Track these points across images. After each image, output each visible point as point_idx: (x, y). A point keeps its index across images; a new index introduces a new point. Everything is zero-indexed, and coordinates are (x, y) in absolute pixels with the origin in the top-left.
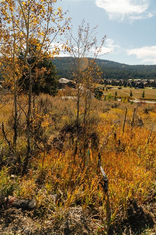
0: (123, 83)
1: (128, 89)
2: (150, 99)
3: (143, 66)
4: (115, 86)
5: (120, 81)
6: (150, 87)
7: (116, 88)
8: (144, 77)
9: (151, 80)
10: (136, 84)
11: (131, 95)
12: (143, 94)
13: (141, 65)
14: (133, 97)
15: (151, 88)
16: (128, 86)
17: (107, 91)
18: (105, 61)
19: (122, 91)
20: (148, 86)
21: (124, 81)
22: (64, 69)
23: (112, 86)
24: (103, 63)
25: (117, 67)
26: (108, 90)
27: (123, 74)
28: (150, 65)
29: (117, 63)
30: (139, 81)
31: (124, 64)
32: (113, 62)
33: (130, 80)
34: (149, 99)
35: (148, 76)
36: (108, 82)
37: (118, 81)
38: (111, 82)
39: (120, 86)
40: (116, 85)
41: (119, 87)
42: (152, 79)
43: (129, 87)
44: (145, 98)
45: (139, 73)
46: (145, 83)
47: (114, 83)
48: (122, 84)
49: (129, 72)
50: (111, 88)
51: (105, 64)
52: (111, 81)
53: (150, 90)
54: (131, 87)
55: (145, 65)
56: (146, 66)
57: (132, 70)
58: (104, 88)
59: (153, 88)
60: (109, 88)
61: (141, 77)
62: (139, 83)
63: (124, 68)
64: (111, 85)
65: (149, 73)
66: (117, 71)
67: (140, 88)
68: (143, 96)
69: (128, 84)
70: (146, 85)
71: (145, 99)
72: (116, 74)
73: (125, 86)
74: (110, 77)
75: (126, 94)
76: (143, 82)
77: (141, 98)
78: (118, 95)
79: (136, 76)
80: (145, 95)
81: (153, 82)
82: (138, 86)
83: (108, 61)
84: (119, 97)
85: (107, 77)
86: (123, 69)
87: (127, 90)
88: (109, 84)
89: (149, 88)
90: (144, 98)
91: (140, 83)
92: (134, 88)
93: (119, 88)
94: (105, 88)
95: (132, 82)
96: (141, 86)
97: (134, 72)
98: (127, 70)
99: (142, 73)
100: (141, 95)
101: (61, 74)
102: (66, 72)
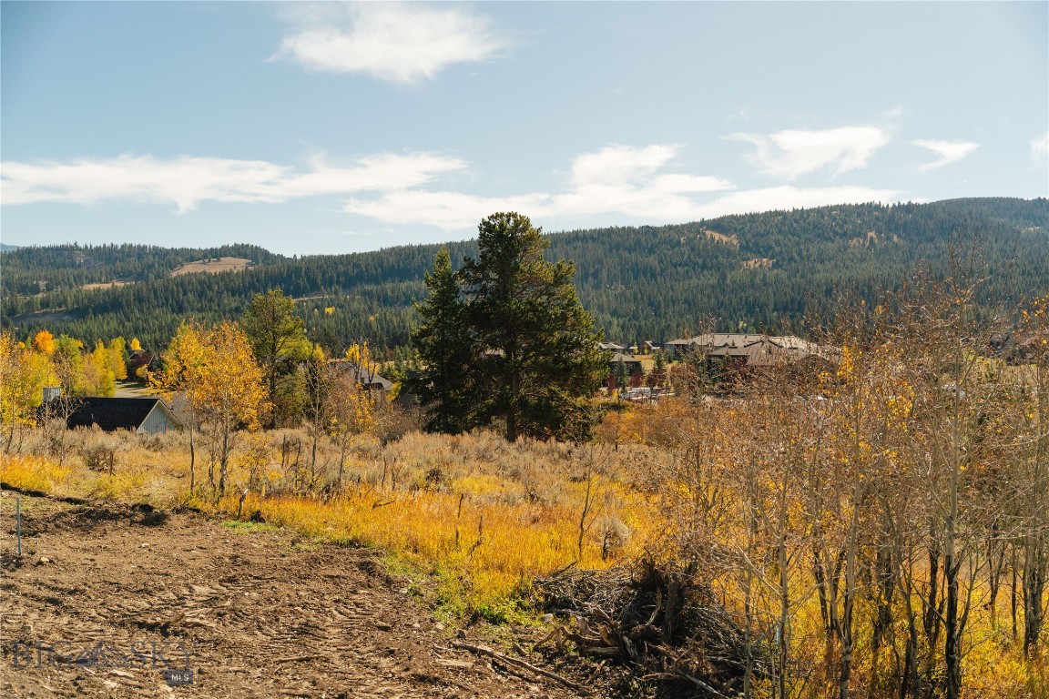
22: (819, 276)
101: (800, 309)
102: (828, 292)
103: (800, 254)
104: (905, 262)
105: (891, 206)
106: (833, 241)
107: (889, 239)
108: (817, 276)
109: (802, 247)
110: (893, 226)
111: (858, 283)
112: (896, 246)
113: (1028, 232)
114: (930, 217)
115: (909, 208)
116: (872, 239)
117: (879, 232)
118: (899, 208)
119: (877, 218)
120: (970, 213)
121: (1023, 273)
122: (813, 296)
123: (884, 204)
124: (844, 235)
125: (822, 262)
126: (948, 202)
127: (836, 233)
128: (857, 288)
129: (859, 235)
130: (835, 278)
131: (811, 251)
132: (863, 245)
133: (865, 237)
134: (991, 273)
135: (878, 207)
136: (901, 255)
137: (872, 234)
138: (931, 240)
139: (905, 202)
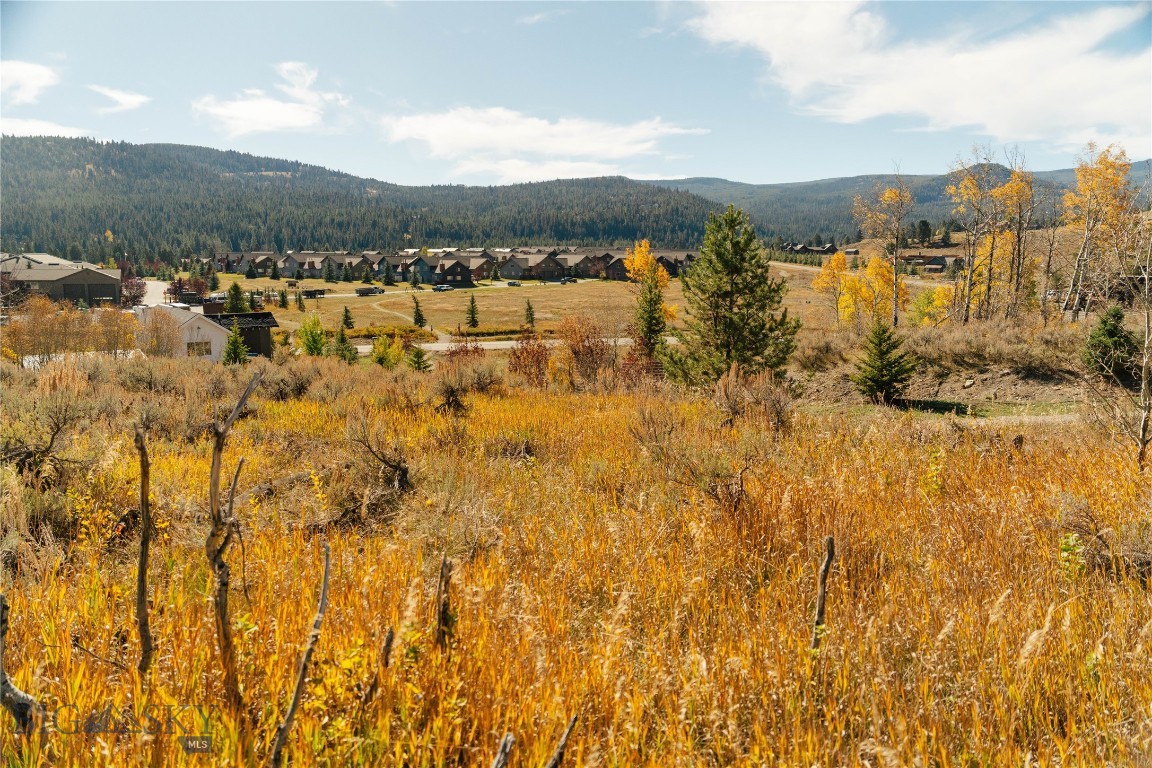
0: (376, 267)
1: (402, 292)
2: (501, 333)
3: (460, 188)
4: (342, 285)
5: (363, 256)
6: (496, 278)
7: (350, 291)
8: (470, 237)
9: (497, 250)
10: (438, 271)
11: (420, 320)
12: (473, 311)
13: (450, 187)
14: (427, 328)
15: (503, 284)
16: (405, 280)
17: (302, 308)
18: (281, 165)
19: (375, 305)
20: (488, 278)
21: (383, 259)
22: (42, 202)
23: (330, 286)
24: (271, 174)
25: (344, 192)
26: (308, 303)
27: (374, 224)
28: (486, 185)
29: (338, 174)
30: (448, 255)
31: (373, 180)
32: (318, 172)
33: (411, 251)
34: (497, 333)
35: (487, 235)
36: (306, 267)
37: (355, 261)
38: (318, 266)
39: (367, 280)
40: (347, 279)
41: (359, 285)
42: (502, 246)
43: (406, 284)
44: (481, 328)
45: (447, 220)
46: (474, 264)
47: (334, 266)
48: (372, 269)
49: (400, 218)
50: (322, 292)
51: (285, 180)
52: (318, 262)
53: (498, 290)
54: (415, 284)
55: (468, 184)
56: (470, 189)
57: (414, 207)
58: (283, 295)
59: (510, 284)
60: (311, 294)
61: (457, 236)
62: (448, 264)
63: (378, 200)
64: (321, 277)
65: (488, 218)
66: (343, 211)
67: (455, 284)
68: (474, 323)
69: (400, 270)
70: (481, 273)
71: (483, 334)
72: (340, 225)
73: (389, 282)
74: (315, 242)
75: (397, 318)
76: (468, 259)
77: (465, 328)
78: (361, 325)
79: (432, 236)
80: (479, 317)
81: (508, 256)
82: (449, 278)
83: (297, 164)
84: (364, 332)
85: (299, 240)
86: (374, 204)
87: (398, 296)
88: (313, 277)
89: (494, 283)
90: (475, 330)
91: (454, 262)
92: (428, 289)
93: (363, 293)
94: (291, 298)
95: (420, 259)
96: (459, 278)
97: (423, 218)
98: (393, 207)
99: (461, 221)
100: (465, 317)
101: (27, 232)
102: (54, 217)
103: (16, 178)
104: (125, 193)
105: (105, 143)
106: (51, 170)
107: (107, 172)
108: (39, 202)
109: (19, 173)
110: (110, 161)
111: (83, 208)
112: (115, 179)
113: (225, 177)
114: (144, 156)
115: (123, 146)
116: (91, 172)
117: (97, 165)
118: (112, 146)
119: (94, 153)
120: (178, 156)
121: (228, 208)
122: (38, 219)
123: (98, 140)
124: (61, 165)
125: (43, 189)
126: (157, 146)
127: (54, 163)
128: (84, 214)
129: (77, 167)
130: (59, 203)
131: (29, 177)
132: (83, 177)
133: (84, 170)
134: (203, 207)
135: (92, 143)
136: (121, 187)
137: (90, 167)
138: (147, 176)
139: (118, 141)
